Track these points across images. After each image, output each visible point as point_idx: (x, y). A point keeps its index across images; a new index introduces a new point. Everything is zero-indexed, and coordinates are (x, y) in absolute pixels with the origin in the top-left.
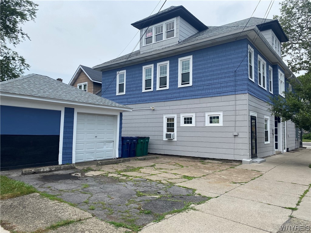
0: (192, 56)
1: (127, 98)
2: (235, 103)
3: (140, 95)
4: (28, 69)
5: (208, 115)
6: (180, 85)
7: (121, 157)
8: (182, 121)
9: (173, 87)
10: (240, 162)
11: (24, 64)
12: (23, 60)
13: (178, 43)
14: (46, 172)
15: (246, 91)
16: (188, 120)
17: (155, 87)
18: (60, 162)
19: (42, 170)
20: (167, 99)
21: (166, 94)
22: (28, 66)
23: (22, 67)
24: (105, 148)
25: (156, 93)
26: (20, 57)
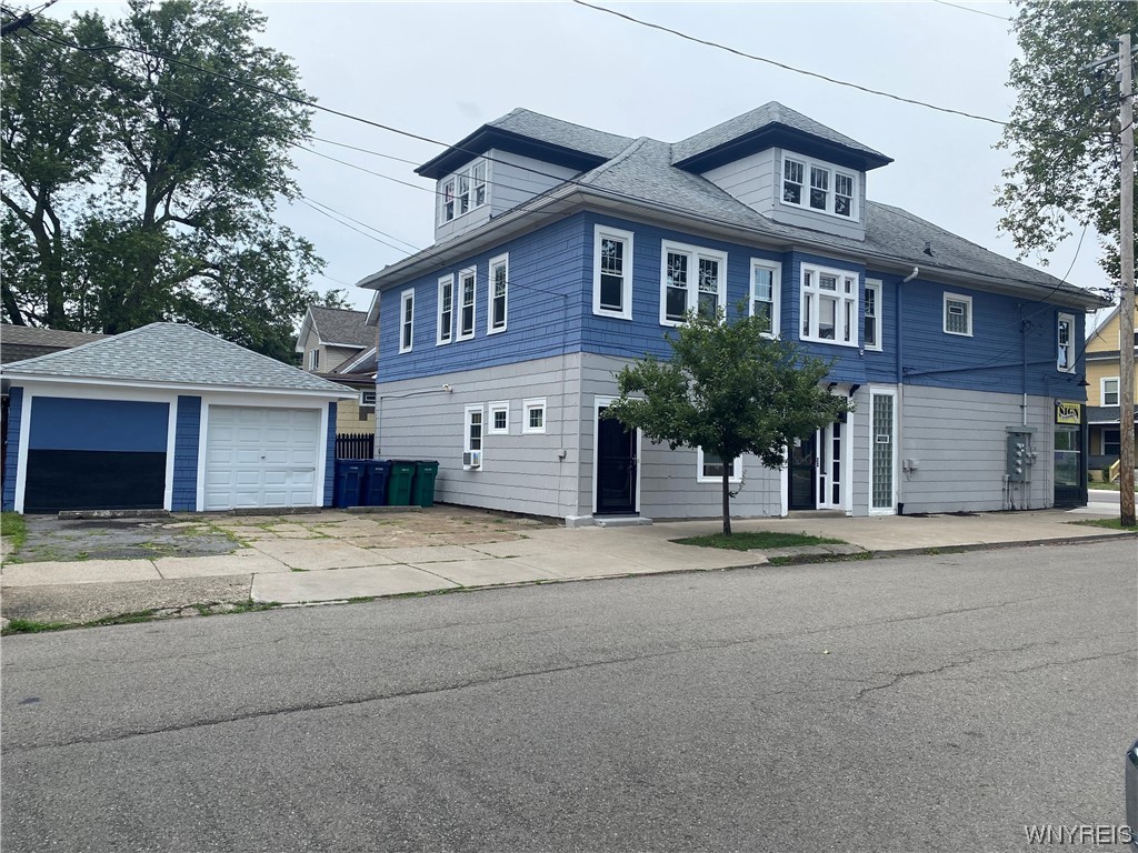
0: (507, 254)
1: (415, 362)
2: (564, 377)
3: (433, 354)
4: (320, 272)
5: (529, 406)
6: (491, 331)
7: (330, 504)
8: (492, 419)
9: (481, 334)
10: (563, 520)
11: (311, 259)
12: (307, 247)
13: (488, 220)
14: (103, 518)
15: (578, 348)
16: (500, 420)
17: (454, 335)
18: (168, 505)
19: (96, 514)
20: (470, 364)
21: (470, 352)
22: (321, 261)
23: (308, 268)
24: (289, 484)
25: (456, 349)
26: (300, 240)
